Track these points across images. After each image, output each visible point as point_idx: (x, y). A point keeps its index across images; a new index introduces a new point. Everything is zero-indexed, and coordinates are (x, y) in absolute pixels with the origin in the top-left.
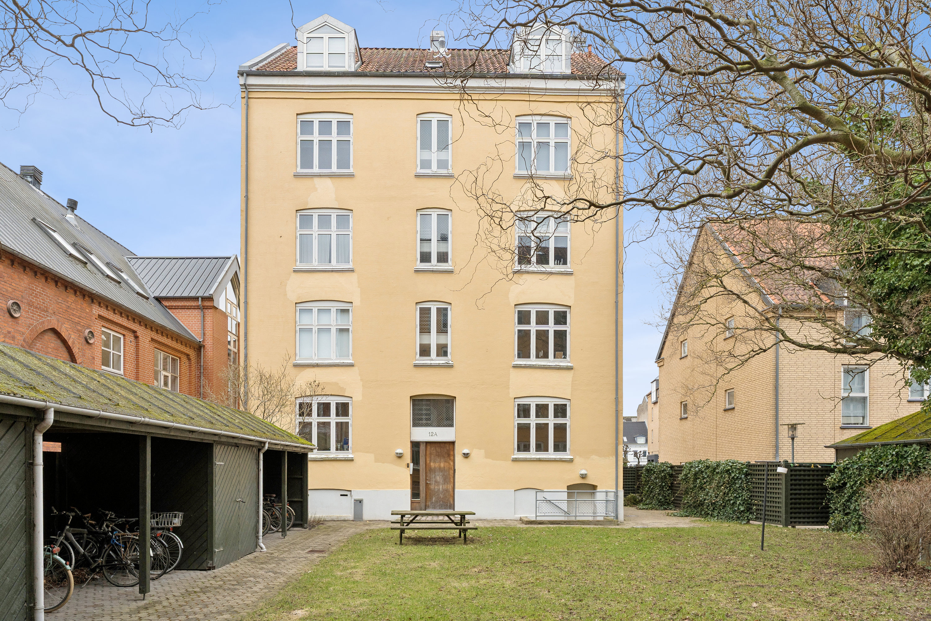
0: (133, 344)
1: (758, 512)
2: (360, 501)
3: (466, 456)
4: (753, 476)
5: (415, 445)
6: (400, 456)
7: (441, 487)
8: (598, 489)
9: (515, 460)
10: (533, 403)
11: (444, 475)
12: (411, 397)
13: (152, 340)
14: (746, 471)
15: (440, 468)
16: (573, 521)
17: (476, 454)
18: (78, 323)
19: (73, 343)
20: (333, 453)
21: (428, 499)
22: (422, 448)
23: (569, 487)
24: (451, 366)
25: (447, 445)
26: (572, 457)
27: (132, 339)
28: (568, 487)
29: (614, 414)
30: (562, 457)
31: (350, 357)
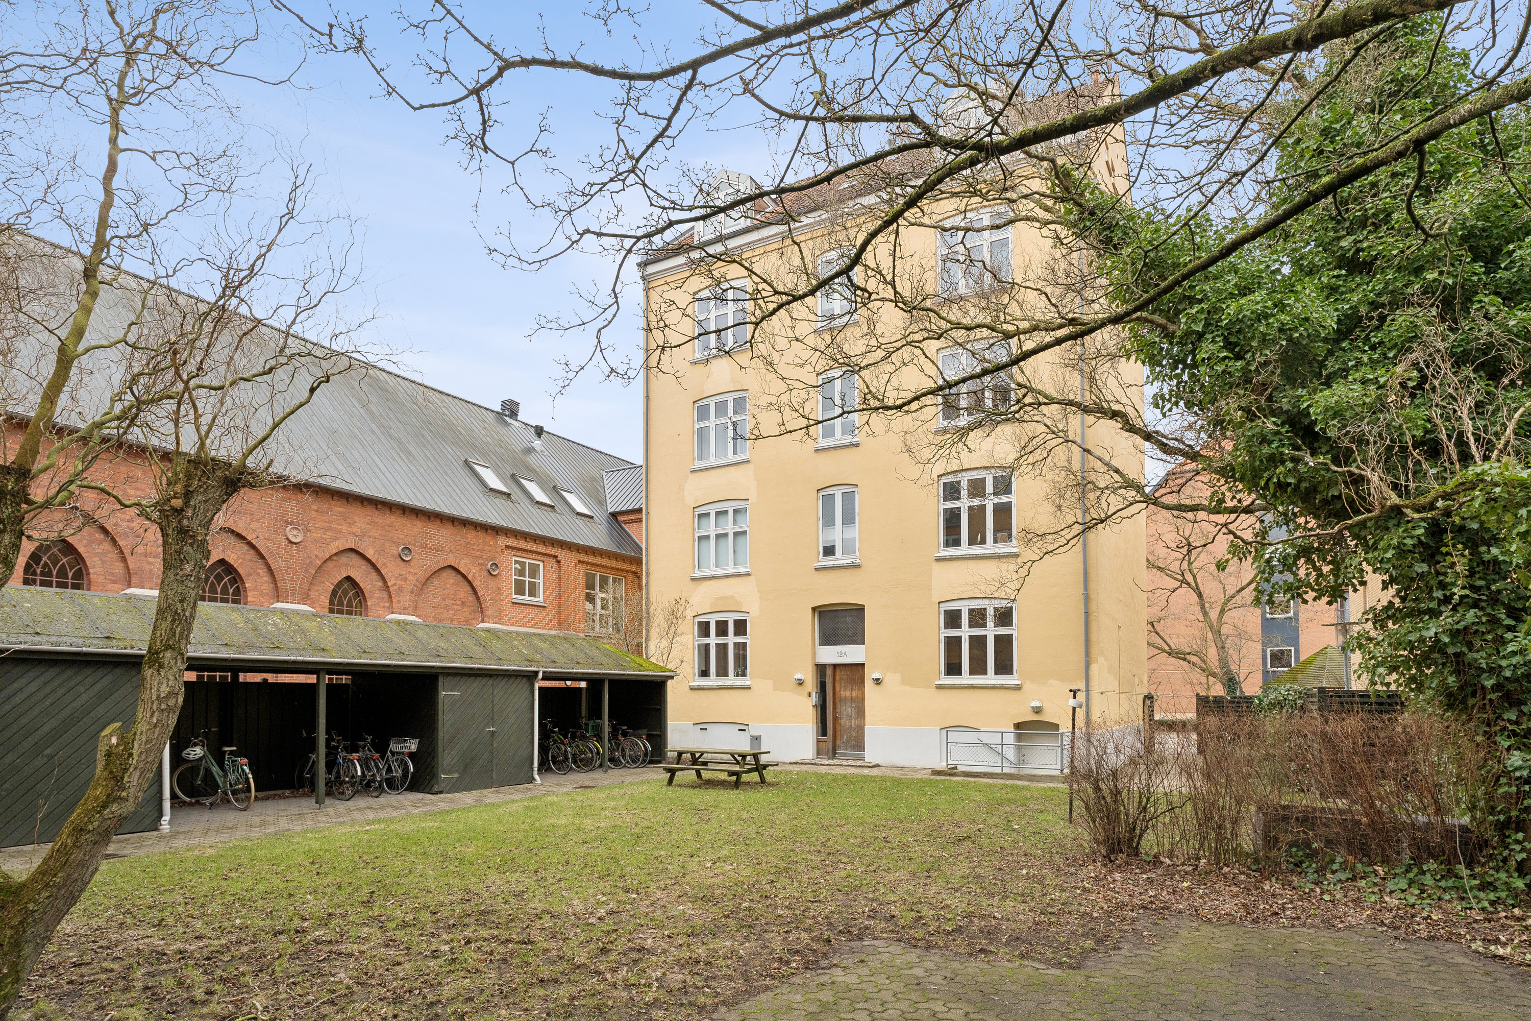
0: (555, 569)
2: (758, 738)
3: (878, 681)
5: (821, 669)
6: (800, 683)
7: (853, 722)
9: (940, 687)
10: (965, 608)
11: (853, 706)
12: (814, 608)
13: (580, 561)
15: (852, 697)
16: (997, 774)
17: (891, 679)
18: (480, 557)
19: (474, 576)
20: (731, 680)
21: (838, 737)
22: (830, 672)
23: (1018, 726)
24: (859, 567)
25: (856, 668)
26: (1021, 683)
27: (554, 564)
28: (1015, 725)
29: (1082, 618)
30: (1003, 682)
31: (747, 566)
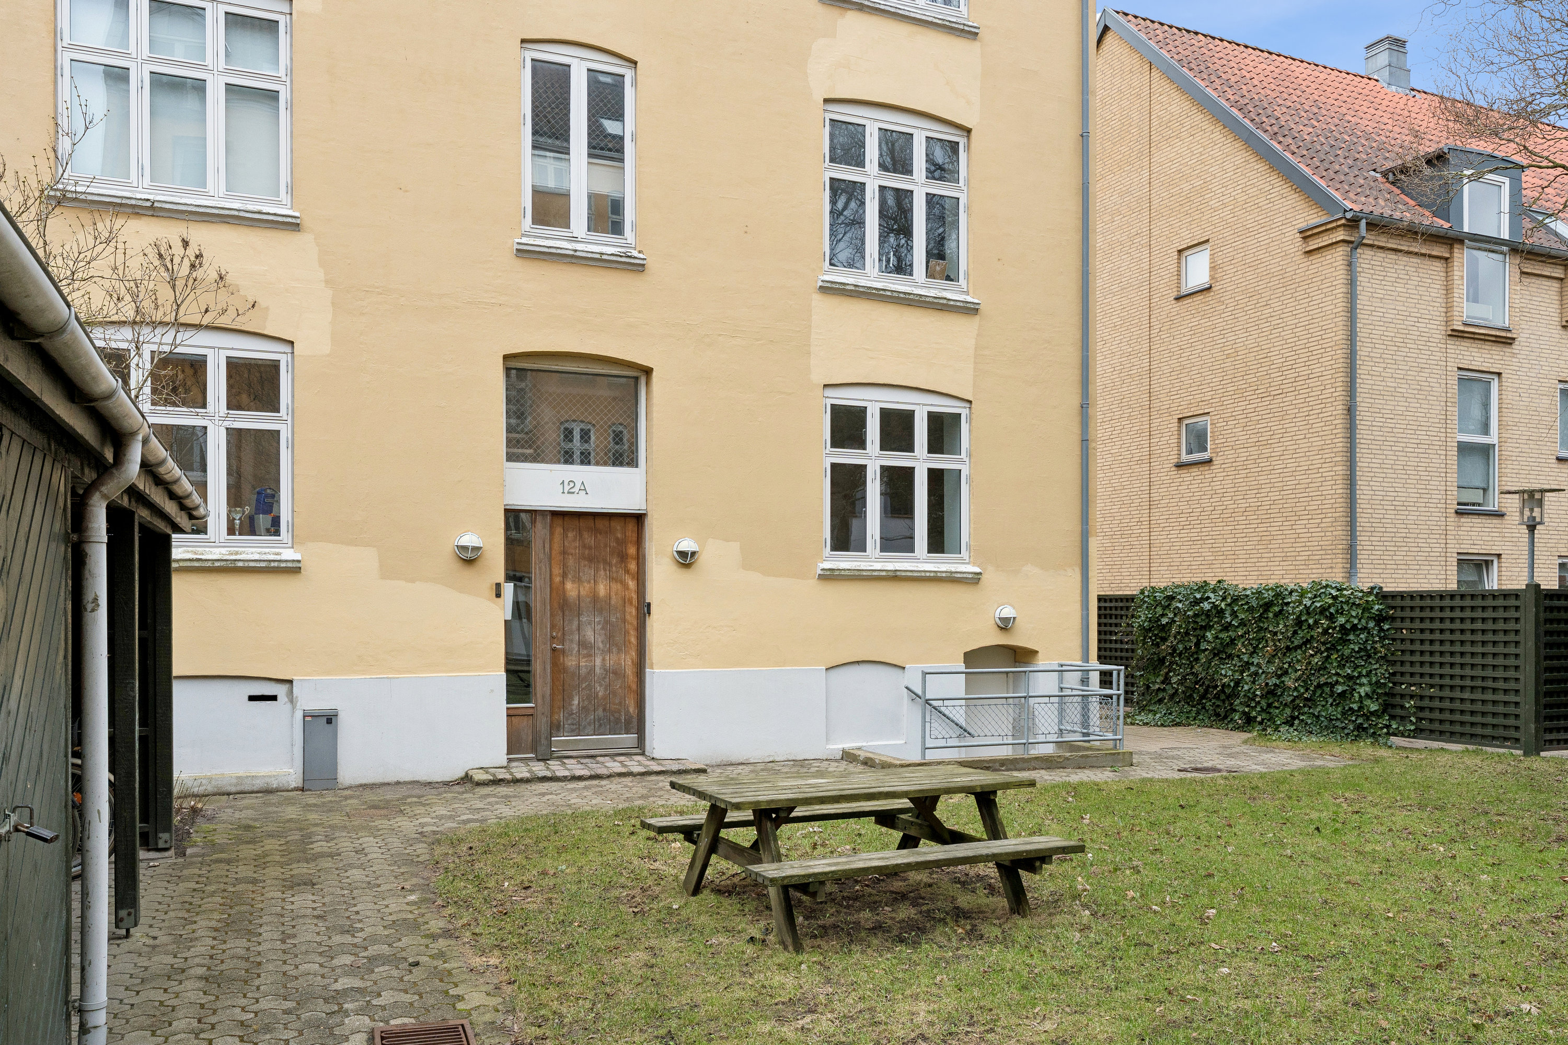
1: (1421, 715)
2: (330, 719)
3: (686, 559)
4: (1398, 624)
5: (518, 521)
6: (468, 558)
7: (598, 661)
8: (1042, 662)
9: (830, 576)
10: (873, 404)
11: (607, 622)
12: (506, 358)
14: (1380, 611)
15: (595, 598)
17: (721, 554)
20: (218, 544)
21: (557, 703)
22: (539, 533)
23: (971, 657)
24: (638, 268)
25: (617, 525)
26: (978, 570)
28: (966, 655)
29: (1077, 451)
30: (953, 568)
31: (284, 196)
